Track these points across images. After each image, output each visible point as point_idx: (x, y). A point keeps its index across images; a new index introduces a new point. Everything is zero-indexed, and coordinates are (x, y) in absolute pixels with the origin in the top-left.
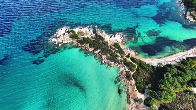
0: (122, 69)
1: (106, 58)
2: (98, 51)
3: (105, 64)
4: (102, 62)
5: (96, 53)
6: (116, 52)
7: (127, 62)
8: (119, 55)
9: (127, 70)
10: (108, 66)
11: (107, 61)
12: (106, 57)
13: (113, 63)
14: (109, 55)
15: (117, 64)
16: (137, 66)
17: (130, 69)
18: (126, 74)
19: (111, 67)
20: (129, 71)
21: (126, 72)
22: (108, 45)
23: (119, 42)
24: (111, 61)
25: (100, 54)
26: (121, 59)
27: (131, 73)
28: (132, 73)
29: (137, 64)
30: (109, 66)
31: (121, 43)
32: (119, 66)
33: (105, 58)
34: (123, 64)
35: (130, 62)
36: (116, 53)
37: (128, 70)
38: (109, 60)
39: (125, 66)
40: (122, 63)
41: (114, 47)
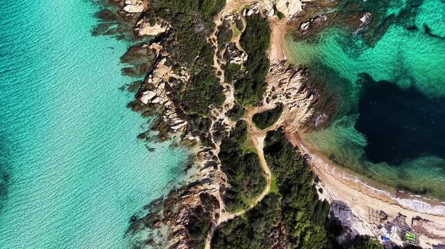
0: (200, 171)
1: (167, 87)
2: (157, 30)
3: (144, 115)
4: (139, 95)
5: (142, 33)
6: (230, 71)
7: (245, 148)
8: (230, 98)
9: (214, 189)
10: (153, 129)
11: (163, 99)
12: (172, 79)
13: (180, 125)
14: (185, 77)
15: (192, 138)
16: (267, 191)
17: (229, 191)
18: (198, 209)
19: (162, 137)
20: (220, 199)
21: (204, 197)
22: (214, 14)
23: (280, 15)
24: (178, 111)
25: (156, 46)
26: (226, 120)
27: (217, 216)
28: (224, 217)
29: (279, 180)
30: (157, 133)
31: (289, 24)
32: (197, 149)
33: (163, 85)
34: (216, 152)
35: (252, 156)
36: (222, 78)
37: (216, 194)
38: (175, 102)
39: (216, 167)
40: (218, 145)
41: (236, 40)
